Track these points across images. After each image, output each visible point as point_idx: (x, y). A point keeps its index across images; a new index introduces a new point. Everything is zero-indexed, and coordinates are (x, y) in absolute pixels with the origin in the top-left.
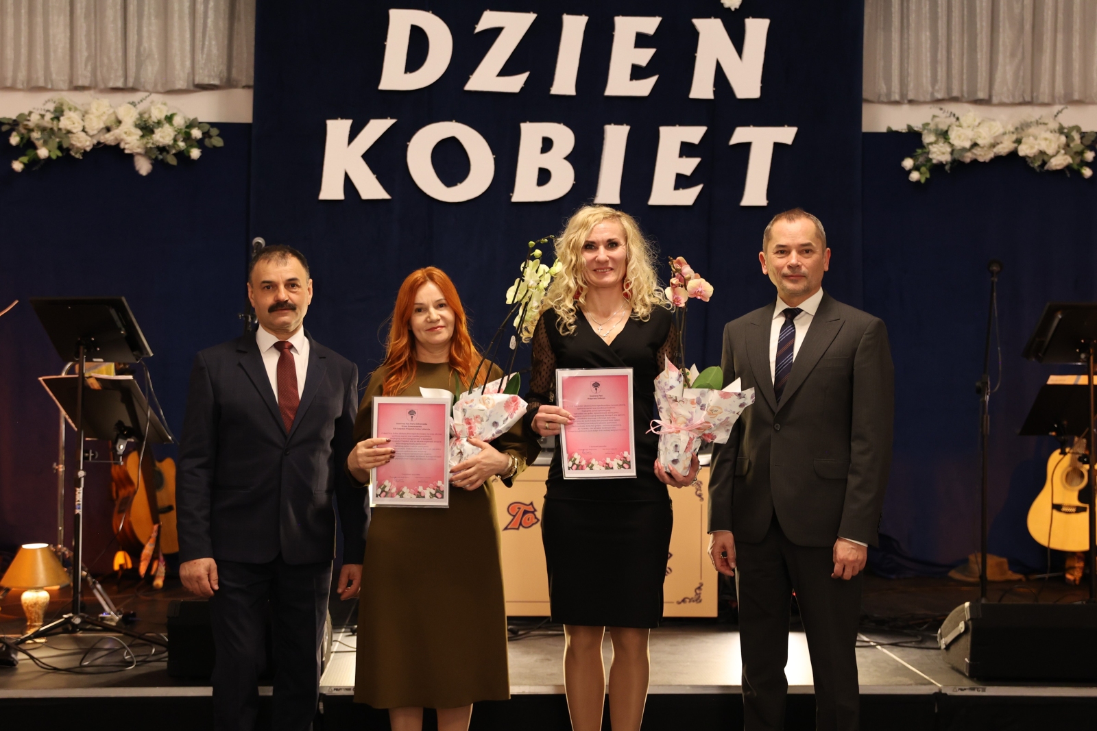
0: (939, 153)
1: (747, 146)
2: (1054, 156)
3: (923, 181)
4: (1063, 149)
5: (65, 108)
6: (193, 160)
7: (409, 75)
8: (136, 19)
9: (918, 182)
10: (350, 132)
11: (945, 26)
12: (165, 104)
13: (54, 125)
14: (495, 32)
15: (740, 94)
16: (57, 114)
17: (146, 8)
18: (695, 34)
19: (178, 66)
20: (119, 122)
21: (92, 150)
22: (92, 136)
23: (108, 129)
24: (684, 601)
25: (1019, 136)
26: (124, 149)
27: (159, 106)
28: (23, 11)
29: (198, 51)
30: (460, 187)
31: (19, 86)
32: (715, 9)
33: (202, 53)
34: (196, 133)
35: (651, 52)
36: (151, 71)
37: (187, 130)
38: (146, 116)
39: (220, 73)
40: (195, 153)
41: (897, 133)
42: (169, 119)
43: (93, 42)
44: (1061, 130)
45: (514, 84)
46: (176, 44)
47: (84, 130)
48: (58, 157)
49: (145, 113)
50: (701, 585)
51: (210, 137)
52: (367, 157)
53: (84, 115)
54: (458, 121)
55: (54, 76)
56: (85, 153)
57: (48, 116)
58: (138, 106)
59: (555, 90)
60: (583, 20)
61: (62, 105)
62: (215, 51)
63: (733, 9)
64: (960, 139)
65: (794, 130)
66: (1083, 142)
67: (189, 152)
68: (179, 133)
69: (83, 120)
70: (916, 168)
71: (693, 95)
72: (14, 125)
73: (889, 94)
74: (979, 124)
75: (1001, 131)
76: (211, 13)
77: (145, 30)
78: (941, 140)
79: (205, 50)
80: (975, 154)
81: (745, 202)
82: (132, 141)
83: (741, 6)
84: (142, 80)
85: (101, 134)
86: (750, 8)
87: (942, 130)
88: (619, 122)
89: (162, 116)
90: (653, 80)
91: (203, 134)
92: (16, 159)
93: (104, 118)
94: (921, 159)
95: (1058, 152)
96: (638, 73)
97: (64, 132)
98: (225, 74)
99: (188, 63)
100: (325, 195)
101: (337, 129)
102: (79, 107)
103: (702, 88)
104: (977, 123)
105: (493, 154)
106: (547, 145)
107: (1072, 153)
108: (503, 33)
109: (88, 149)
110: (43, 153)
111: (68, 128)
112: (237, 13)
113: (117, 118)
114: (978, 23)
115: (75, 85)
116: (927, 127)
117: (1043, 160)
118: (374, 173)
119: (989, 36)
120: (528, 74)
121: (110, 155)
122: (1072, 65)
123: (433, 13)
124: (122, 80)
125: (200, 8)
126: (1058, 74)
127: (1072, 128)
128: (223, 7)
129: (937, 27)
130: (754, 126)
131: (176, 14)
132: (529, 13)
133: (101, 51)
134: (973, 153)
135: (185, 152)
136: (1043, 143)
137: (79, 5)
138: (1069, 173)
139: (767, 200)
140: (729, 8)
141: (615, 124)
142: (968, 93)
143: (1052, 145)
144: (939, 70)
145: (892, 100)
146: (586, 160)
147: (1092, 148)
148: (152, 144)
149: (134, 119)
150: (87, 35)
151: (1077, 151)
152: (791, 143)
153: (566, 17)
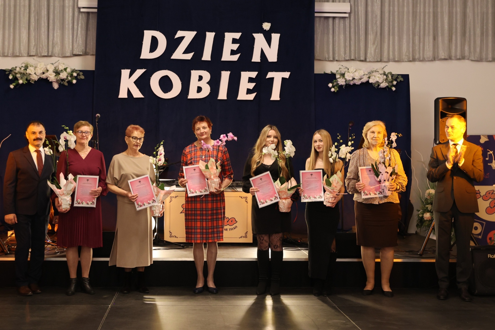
0: (341, 82)
1: (272, 79)
2: (382, 83)
3: (336, 91)
4: (385, 80)
5: (29, 66)
6: (74, 84)
7: (151, 53)
8: (52, 31)
9: (334, 92)
10: (130, 73)
11: (349, 33)
12: (64, 64)
13: (25, 72)
14: (182, 38)
15: (270, 60)
16: (26, 68)
17: (56, 27)
18: (253, 39)
19: (67, 48)
20: (48, 71)
21: (37, 80)
22: (38, 76)
23: (43, 73)
24: (241, 237)
25: (370, 76)
26: (49, 80)
27: (62, 65)
28: (11, 28)
29: (75, 43)
30: (169, 93)
31: (9, 55)
32: (262, 31)
33: (76, 43)
34: (75, 74)
35: (238, 45)
36: (57, 50)
37: (72, 73)
38: (57, 68)
39: (82, 50)
40: (74, 81)
41: (327, 74)
42: (65, 69)
43: (36, 39)
44: (384, 74)
45: (189, 56)
46: (66, 40)
47: (35, 74)
48: (26, 83)
49: (57, 67)
50: (247, 232)
51: (80, 75)
52: (135, 82)
53: (36, 67)
54: (169, 70)
55: (22, 52)
56: (35, 81)
57: (23, 69)
58: (54, 65)
59: (203, 59)
60: (213, 34)
61: (27, 64)
62: (80, 42)
63: (267, 30)
64: (348, 77)
65: (289, 73)
66: (393, 77)
67: (72, 81)
68: (69, 74)
69: (35, 70)
70: (333, 87)
71: (253, 61)
72: (11, 71)
73: (329, 58)
74: (355, 71)
75: (363, 74)
76: (79, 29)
77: (55, 34)
78: (342, 77)
79: (77, 42)
80: (354, 82)
81: (272, 99)
82: (52, 77)
83: (269, 29)
84: (54, 52)
85: (41, 75)
86: (273, 30)
87: (343, 73)
89: (63, 68)
90: (238, 55)
91: (77, 74)
92: (11, 84)
93: (42, 69)
94: (335, 84)
95: (383, 82)
96: (233, 52)
97: (28, 74)
98: (84, 50)
99: (71, 47)
100: (120, 96)
101: (125, 73)
102: (34, 65)
103: (256, 58)
104: (354, 71)
105: (181, 82)
106: (200, 78)
107: (388, 82)
108: (185, 38)
109: (36, 80)
110: (21, 82)
111: (30, 73)
112: (89, 29)
113: (47, 69)
114: (361, 32)
115: (30, 55)
116: (338, 72)
117: (378, 84)
118: (138, 89)
119: (365, 37)
120: (193, 53)
121: (44, 82)
122: (395, 48)
123: (159, 32)
124: (47, 53)
125: (76, 27)
126: (390, 51)
127: (388, 73)
128: (84, 26)
129: (346, 34)
130: (275, 72)
131: (67, 29)
132: (194, 31)
133: (39, 43)
134: (353, 82)
135: (71, 81)
136: (377, 79)
137: (32, 26)
138: (388, 89)
139: (280, 98)
140: (266, 30)
141: (225, 71)
142: (357, 58)
143: (381, 79)
144: (347, 49)
145: (330, 60)
146: (214, 84)
147: (396, 80)
148: (59, 78)
149: (53, 69)
150: (35, 37)
151: (390, 81)
152: (288, 78)
153: (207, 33)
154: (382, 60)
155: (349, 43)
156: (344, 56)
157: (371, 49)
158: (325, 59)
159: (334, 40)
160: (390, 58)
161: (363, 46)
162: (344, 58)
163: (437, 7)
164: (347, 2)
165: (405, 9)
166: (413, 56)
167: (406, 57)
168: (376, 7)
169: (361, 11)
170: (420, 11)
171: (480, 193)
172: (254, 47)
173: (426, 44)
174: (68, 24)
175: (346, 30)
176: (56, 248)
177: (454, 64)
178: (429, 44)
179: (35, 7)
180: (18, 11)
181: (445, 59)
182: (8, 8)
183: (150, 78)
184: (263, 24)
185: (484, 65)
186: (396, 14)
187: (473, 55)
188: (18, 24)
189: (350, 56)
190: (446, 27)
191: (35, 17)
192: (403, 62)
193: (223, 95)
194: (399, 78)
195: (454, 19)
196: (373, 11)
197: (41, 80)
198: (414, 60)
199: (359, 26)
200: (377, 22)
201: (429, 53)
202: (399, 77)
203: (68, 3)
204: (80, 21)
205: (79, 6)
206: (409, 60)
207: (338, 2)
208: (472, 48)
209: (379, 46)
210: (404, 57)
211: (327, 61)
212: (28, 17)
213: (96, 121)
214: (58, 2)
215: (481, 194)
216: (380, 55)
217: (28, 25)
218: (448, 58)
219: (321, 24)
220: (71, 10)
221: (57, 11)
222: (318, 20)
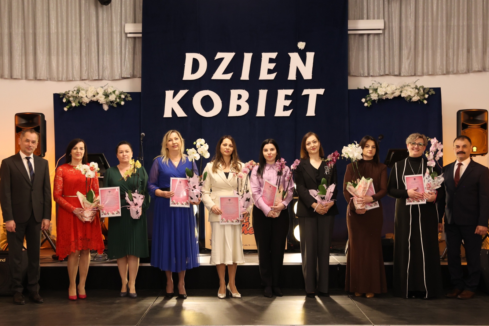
0: (374, 97)
1: (308, 96)
2: (413, 97)
3: (369, 106)
4: (417, 94)
5: (80, 90)
6: (122, 105)
7: (193, 75)
8: (102, 56)
9: (367, 106)
10: (173, 94)
11: (383, 50)
12: (112, 87)
13: (77, 95)
14: (221, 59)
15: (305, 78)
16: (78, 92)
17: (105, 52)
18: (289, 58)
19: (116, 71)
20: (98, 94)
22: (89, 98)
23: (94, 96)
25: (402, 90)
26: (99, 102)
27: (111, 88)
28: (65, 54)
30: (210, 112)
31: (64, 80)
32: (297, 50)
33: (124, 67)
34: (123, 96)
35: (275, 64)
36: (107, 73)
37: (120, 95)
38: (106, 91)
39: (130, 73)
40: (123, 103)
41: (361, 89)
42: (114, 92)
43: (88, 64)
44: (416, 88)
45: (228, 76)
46: (115, 64)
47: (86, 97)
48: (78, 106)
51: (127, 97)
52: (179, 103)
53: (87, 91)
54: (209, 90)
55: (75, 76)
57: (75, 92)
58: (104, 88)
59: (242, 78)
60: (251, 55)
61: (79, 88)
62: (128, 66)
63: (302, 49)
64: (381, 92)
65: (324, 90)
66: (425, 91)
67: (120, 103)
68: (117, 97)
69: (86, 93)
70: (366, 101)
71: (289, 79)
72: (64, 95)
73: (364, 74)
74: (387, 86)
75: (395, 88)
76: (127, 53)
77: (105, 59)
78: (374, 92)
81: (307, 115)
82: (102, 99)
83: (304, 48)
84: (104, 76)
85: (92, 97)
86: (307, 49)
87: (375, 88)
89: (112, 91)
90: (275, 74)
91: (125, 96)
92: (65, 107)
93: (93, 92)
94: (368, 99)
95: (415, 96)
96: (270, 72)
97: (80, 97)
98: (132, 73)
99: (119, 70)
100: (166, 116)
101: (169, 94)
102: (85, 89)
103: (292, 76)
104: (386, 86)
105: (221, 100)
106: (240, 97)
107: (420, 96)
108: (224, 59)
109: (88, 103)
110: (74, 104)
111: (82, 96)
112: (136, 52)
113: (97, 92)
114: (395, 48)
115: (82, 79)
116: (371, 88)
117: (410, 98)
118: (182, 108)
119: (399, 53)
120: (232, 73)
121: (94, 104)
122: (429, 62)
123: (200, 54)
124: (98, 77)
125: (123, 51)
126: (424, 65)
127: (420, 87)
128: (131, 50)
129: (380, 50)
130: (310, 89)
131: (115, 54)
132: (233, 52)
133: (90, 67)
134: (386, 96)
136: (410, 93)
137: (83, 52)
138: (420, 102)
139: (315, 113)
140: (301, 49)
141: (262, 89)
142: (392, 72)
143: (413, 93)
144: (381, 65)
145: (365, 75)
146: (253, 102)
147: (427, 93)
148: (109, 100)
149: (102, 92)
150: (86, 62)
151: (422, 95)
152: (322, 94)
153: (245, 54)
154: (416, 74)
155: (383, 59)
156: (379, 72)
157: (406, 65)
158: (361, 75)
159: (369, 56)
160: (424, 72)
161: (397, 62)
162: (379, 73)
163: (471, 20)
164: (381, 19)
166: (447, 69)
167: (440, 70)
168: (410, 23)
169: (395, 27)
170: (454, 25)
172: (289, 66)
173: (460, 56)
174: (117, 49)
175: (380, 47)
176: (106, 255)
178: (463, 57)
179: (85, 33)
180: (70, 38)
181: (479, 71)
182: (60, 36)
183: (193, 98)
184: (298, 43)
186: (430, 28)
188: (70, 51)
189: (385, 71)
190: (480, 39)
191: (85, 43)
192: (437, 75)
193: (261, 112)
194: (431, 92)
196: (407, 27)
197: (92, 102)
198: (448, 73)
199: (393, 41)
200: (411, 37)
201: (463, 66)
202: (431, 90)
203: (116, 29)
204: (127, 46)
205: (126, 32)
206: (443, 73)
207: (373, 19)
209: (413, 61)
210: (438, 70)
211: (362, 76)
212: (79, 43)
213: (140, 140)
214: (106, 28)
216: (414, 69)
217: (79, 51)
218: (482, 70)
219: (356, 41)
220: (118, 35)
221: (106, 37)
222: (352, 37)
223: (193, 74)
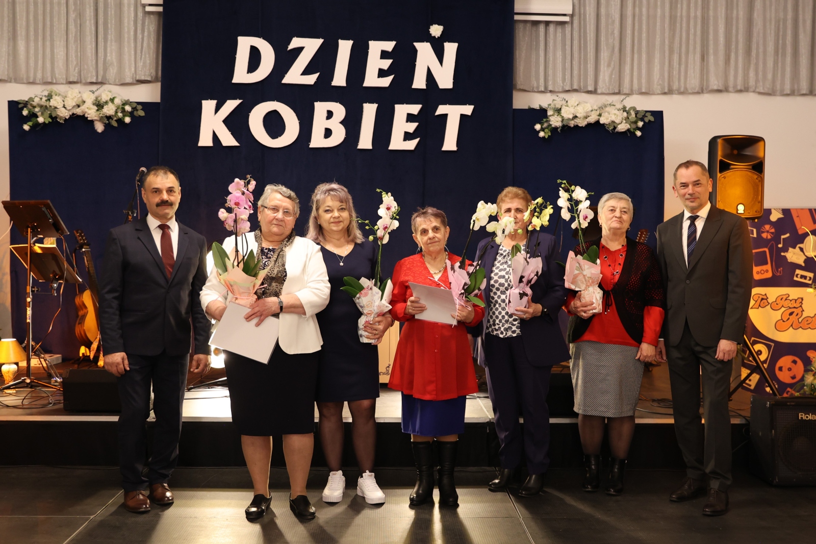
0: (555, 121)
1: (444, 117)
2: (619, 124)
3: (547, 137)
4: (625, 120)
5: (53, 94)
6: (126, 123)
8: (103, 43)
9: (544, 137)
10: (216, 107)
11: (570, 49)
12: (110, 92)
13: (47, 104)
14: (299, 50)
15: (442, 86)
16: (49, 98)
17: (109, 37)
18: (415, 51)
19: (127, 70)
20: (84, 102)
21: (69, 118)
22: (69, 110)
23: (79, 106)
25: (601, 112)
26: (87, 117)
27: (106, 92)
29: (137, 61)
30: (279, 138)
31: (38, 81)
32: (428, 38)
33: (140, 62)
34: (128, 108)
35: (390, 61)
36: (112, 73)
37: (123, 106)
38: (99, 98)
39: (151, 73)
40: (127, 120)
41: (533, 109)
42: (112, 100)
43: (79, 56)
44: (624, 109)
45: (311, 79)
46: (126, 57)
47: (64, 107)
48: (49, 122)
51: (137, 110)
52: (226, 121)
53: (64, 97)
54: (277, 101)
56: (65, 120)
57: (44, 99)
58: (95, 92)
59: (334, 83)
60: (350, 43)
61: (52, 92)
62: (148, 61)
63: (437, 37)
64: (567, 113)
65: (472, 107)
66: (637, 116)
67: (124, 119)
68: (118, 108)
69: (63, 101)
70: (542, 129)
71: (414, 86)
72: (26, 104)
73: (538, 87)
74: (578, 105)
75: (590, 109)
76: (145, 39)
77: (109, 49)
78: (556, 114)
79: (142, 60)
81: (444, 149)
82: (91, 113)
83: (441, 35)
84: (107, 78)
85: (74, 109)
86: (446, 37)
87: (558, 108)
88: (371, 102)
89: (109, 99)
90: (391, 77)
91: (132, 108)
92: (26, 124)
93: (75, 100)
94: (545, 125)
95: (621, 123)
96: (382, 73)
97: (53, 108)
98: (154, 73)
99: (133, 69)
100: (201, 143)
101: (208, 105)
102: (61, 93)
103: (419, 82)
104: (576, 105)
105: (299, 120)
106: (330, 115)
107: (630, 123)
108: (304, 49)
109: (67, 118)
110: (41, 120)
111: (55, 105)
113: (82, 99)
114: (589, 47)
116: (550, 106)
117: (614, 126)
118: (230, 131)
119: (594, 56)
120: (318, 74)
121: (79, 122)
122: (642, 72)
123: (263, 39)
124: (95, 78)
125: (140, 36)
126: (634, 77)
127: (631, 108)
128: (153, 36)
129: (566, 49)
130: (449, 104)
131: (126, 39)
132: (319, 38)
133: (83, 61)
134: (575, 122)
135: (122, 119)
136: (614, 117)
137: (71, 35)
138: (629, 133)
139: (457, 147)
140: (435, 37)
141: (369, 103)
142: (583, 87)
143: (619, 118)
144: (566, 73)
145: (540, 91)
146: (352, 123)
147: (642, 119)
148: (103, 114)
149: (92, 100)
150: (76, 51)
151: (633, 121)
152: (470, 114)
153: (340, 41)
154: (621, 91)
155: (569, 64)
156: (562, 84)
157: (606, 75)
158: (533, 88)
159: (547, 60)
160: (634, 89)
161: (592, 69)
162: (563, 87)
163: (708, 9)
165: (659, 11)
166: (669, 85)
167: (659, 87)
168: (613, 8)
169: (590, 15)
170: (681, 14)
171: (768, 298)
172: (415, 65)
173: (691, 66)
174: (129, 32)
175: (565, 44)
177: (732, 99)
178: (694, 68)
179: (75, 4)
180: (49, 11)
181: (719, 91)
183: (249, 115)
184: (431, 27)
185: (778, 100)
186: (644, 18)
187: (761, 84)
188: (48, 33)
189: (572, 85)
190: (722, 39)
191: (75, 21)
192: (654, 94)
193: (366, 141)
194: (647, 117)
195: (734, 28)
196: (608, 15)
197: (74, 117)
198: (669, 92)
199: (587, 36)
200: (614, 31)
201: (694, 82)
202: (648, 114)
204: (146, 27)
205: (144, 2)
206: (664, 92)
208: (760, 74)
209: (617, 69)
210: (655, 87)
211: (535, 92)
212: (65, 20)
215: (768, 300)
216: (618, 83)
217: (65, 34)
218: (724, 89)
219: (527, 33)
220: (132, 9)
221: (111, 11)
222: (521, 26)
223: (251, 73)
